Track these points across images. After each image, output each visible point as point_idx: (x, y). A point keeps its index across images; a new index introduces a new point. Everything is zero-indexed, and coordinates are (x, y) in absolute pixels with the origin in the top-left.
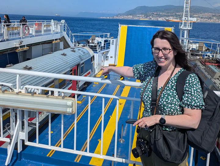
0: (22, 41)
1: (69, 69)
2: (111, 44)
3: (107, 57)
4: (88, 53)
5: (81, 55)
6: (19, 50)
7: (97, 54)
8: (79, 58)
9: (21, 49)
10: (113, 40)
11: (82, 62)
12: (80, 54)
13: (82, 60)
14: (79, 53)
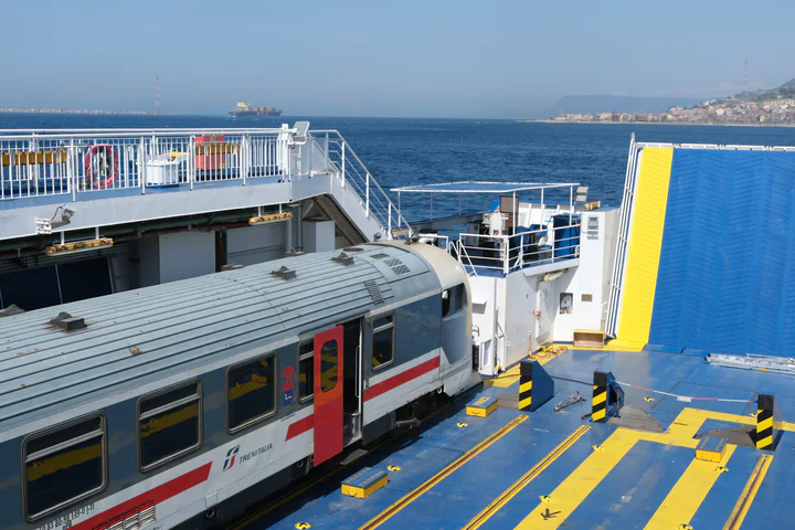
0: (71, 212)
1: (295, 339)
2: (583, 237)
3: (563, 295)
4: (428, 271)
5: (378, 282)
6: (58, 250)
7: (502, 282)
8: (366, 293)
9: (70, 245)
10: (594, 214)
11: (376, 312)
12: (375, 276)
13: (380, 302)
14: (373, 270)
